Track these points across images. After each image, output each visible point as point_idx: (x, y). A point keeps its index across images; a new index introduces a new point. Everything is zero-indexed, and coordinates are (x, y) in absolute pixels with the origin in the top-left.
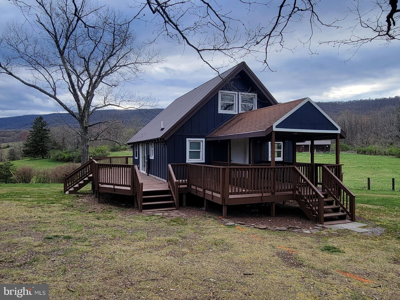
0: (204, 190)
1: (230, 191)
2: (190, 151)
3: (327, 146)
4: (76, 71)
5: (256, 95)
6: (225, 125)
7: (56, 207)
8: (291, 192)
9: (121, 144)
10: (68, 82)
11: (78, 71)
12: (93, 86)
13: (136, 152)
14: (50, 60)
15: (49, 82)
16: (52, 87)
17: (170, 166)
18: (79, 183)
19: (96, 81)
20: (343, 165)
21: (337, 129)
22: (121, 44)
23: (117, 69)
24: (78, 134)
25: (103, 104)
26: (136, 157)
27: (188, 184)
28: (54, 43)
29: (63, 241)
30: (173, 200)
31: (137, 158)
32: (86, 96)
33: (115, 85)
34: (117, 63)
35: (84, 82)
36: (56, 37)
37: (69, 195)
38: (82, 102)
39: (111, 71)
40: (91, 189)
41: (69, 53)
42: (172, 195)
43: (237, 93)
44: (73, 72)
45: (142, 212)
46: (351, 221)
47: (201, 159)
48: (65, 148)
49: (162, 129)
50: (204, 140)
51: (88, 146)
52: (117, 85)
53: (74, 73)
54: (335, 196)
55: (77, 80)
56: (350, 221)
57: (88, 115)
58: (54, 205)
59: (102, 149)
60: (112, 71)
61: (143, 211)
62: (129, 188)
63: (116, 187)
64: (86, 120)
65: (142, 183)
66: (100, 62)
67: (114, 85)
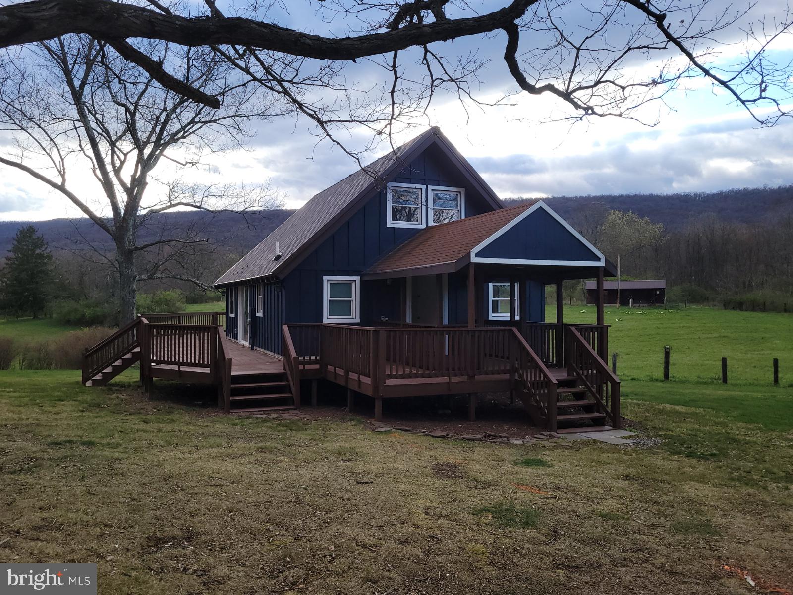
0: (347, 373)
1: (388, 373)
2: (330, 301)
3: (658, 292)
4: (108, 133)
5: (463, 190)
6: (399, 250)
7: (67, 407)
8: (507, 376)
9: (206, 287)
10: (91, 156)
11: (112, 133)
12: (146, 164)
13: (232, 302)
14: (52, 109)
15: (50, 156)
16: (56, 168)
17: (286, 328)
18: (113, 364)
19: (151, 155)
20: (610, 326)
21: (599, 259)
22: (204, 77)
23: (195, 131)
24: (114, 265)
25: (166, 202)
26: (232, 313)
27: (323, 363)
28: (61, 73)
29: (82, 448)
30: (291, 392)
31: (233, 316)
32: (129, 186)
33: (192, 163)
34: (196, 115)
35: (126, 155)
36: (64, 61)
37: (93, 387)
38: (122, 198)
39: (182, 133)
40: (138, 379)
41: (92, 95)
42: (288, 382)
43: (423, 187)
44: (102, 135)
45: (229, 412)
46: (613, 427)
47: (353, 316)
48: (86, 296)
49: (278, 258)
50: (357, 278)
51: (134, 291)
52: (196, 163)
53: (104, 137)
54: (588, 383)
55: (110, 152)
56: (610, 428)
57: (135, 226)
58: (63, 403)
59: (169, 298)
60: (184, 133)
61: (231, 411)
62: (207, 371)
63: (183, 369)
64: (131, 237)
65: (231, 360)
66: (158, 114)
67: (190, 163)
